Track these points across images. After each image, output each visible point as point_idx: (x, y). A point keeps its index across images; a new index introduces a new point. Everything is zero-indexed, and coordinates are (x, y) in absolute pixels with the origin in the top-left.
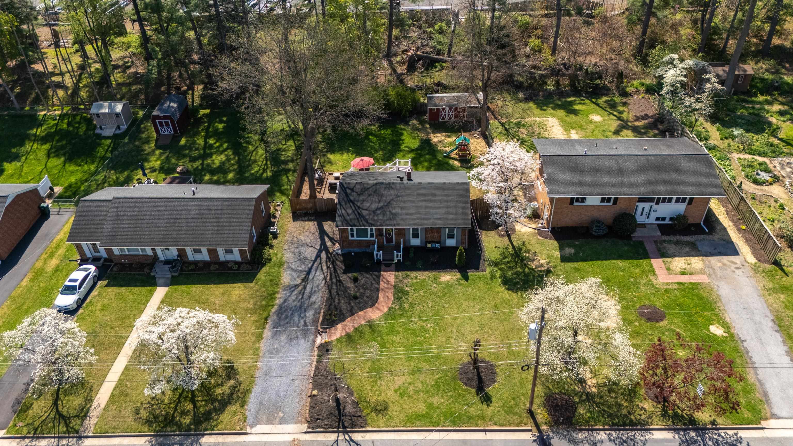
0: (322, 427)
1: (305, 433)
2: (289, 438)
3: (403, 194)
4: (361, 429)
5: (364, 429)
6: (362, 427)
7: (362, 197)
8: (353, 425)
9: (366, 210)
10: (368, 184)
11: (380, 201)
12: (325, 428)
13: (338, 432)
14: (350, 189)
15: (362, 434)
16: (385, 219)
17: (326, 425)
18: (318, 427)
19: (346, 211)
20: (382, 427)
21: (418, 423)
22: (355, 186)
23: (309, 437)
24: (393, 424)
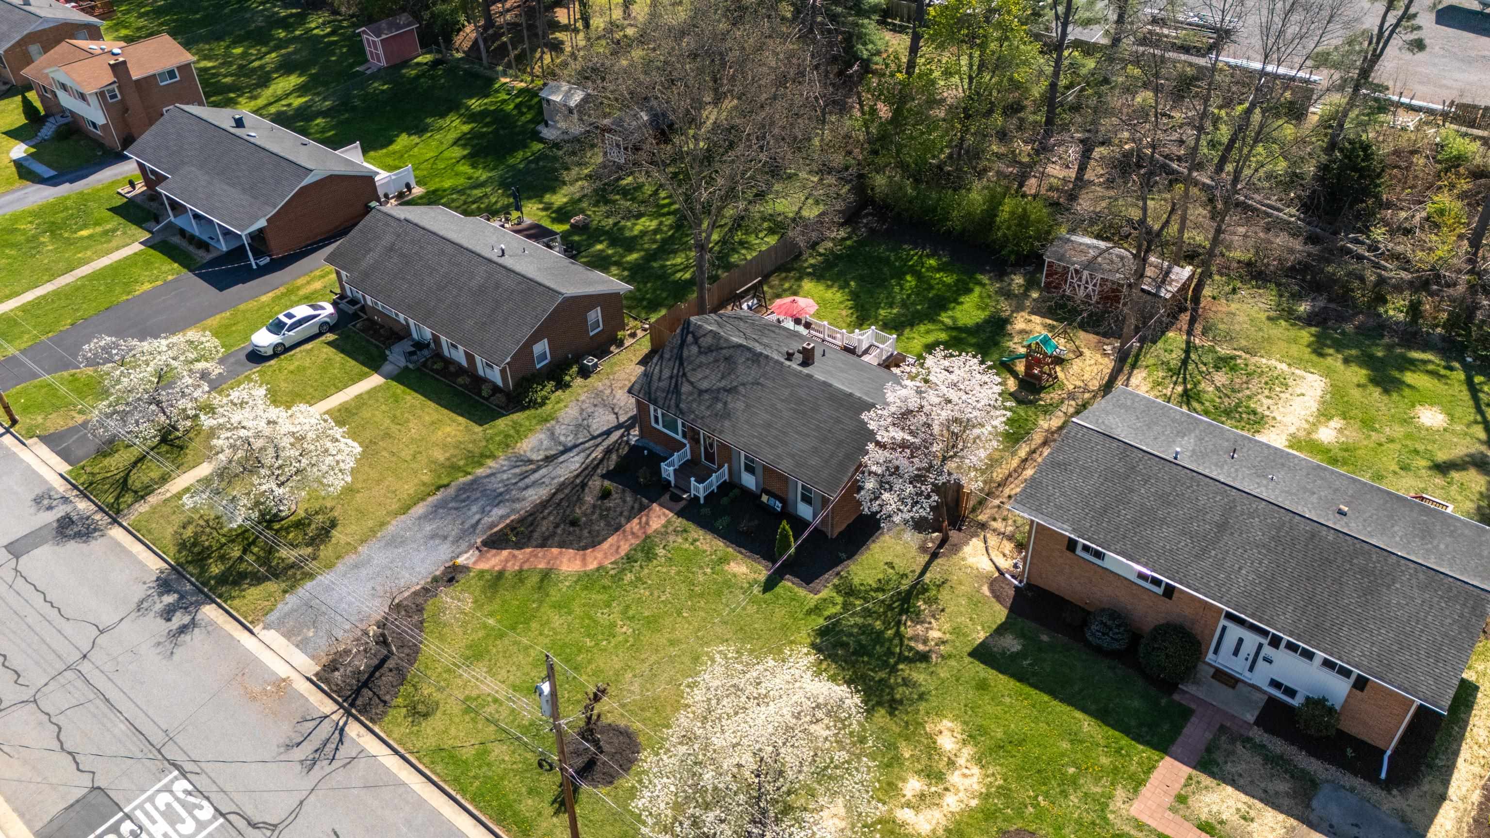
0: (329, 685)
1: (308, 678)
2: (283, 671)
3: (769, 383)
4: (367, 723)
5: (370, 725)
6: (372, 720)
7: (703, 359)
8: (364, 710)
9: (692, 383)
10: (727, 340)
11: (723, 378)
12: (331, 689)
13: (341, 706)
14: (694, 336)
16: (708, 413)
17: (338, 685)
18: (326, 680)
19: (661, 372)
22: (704, 335)
23: (303, 687)
24: (409, 745)
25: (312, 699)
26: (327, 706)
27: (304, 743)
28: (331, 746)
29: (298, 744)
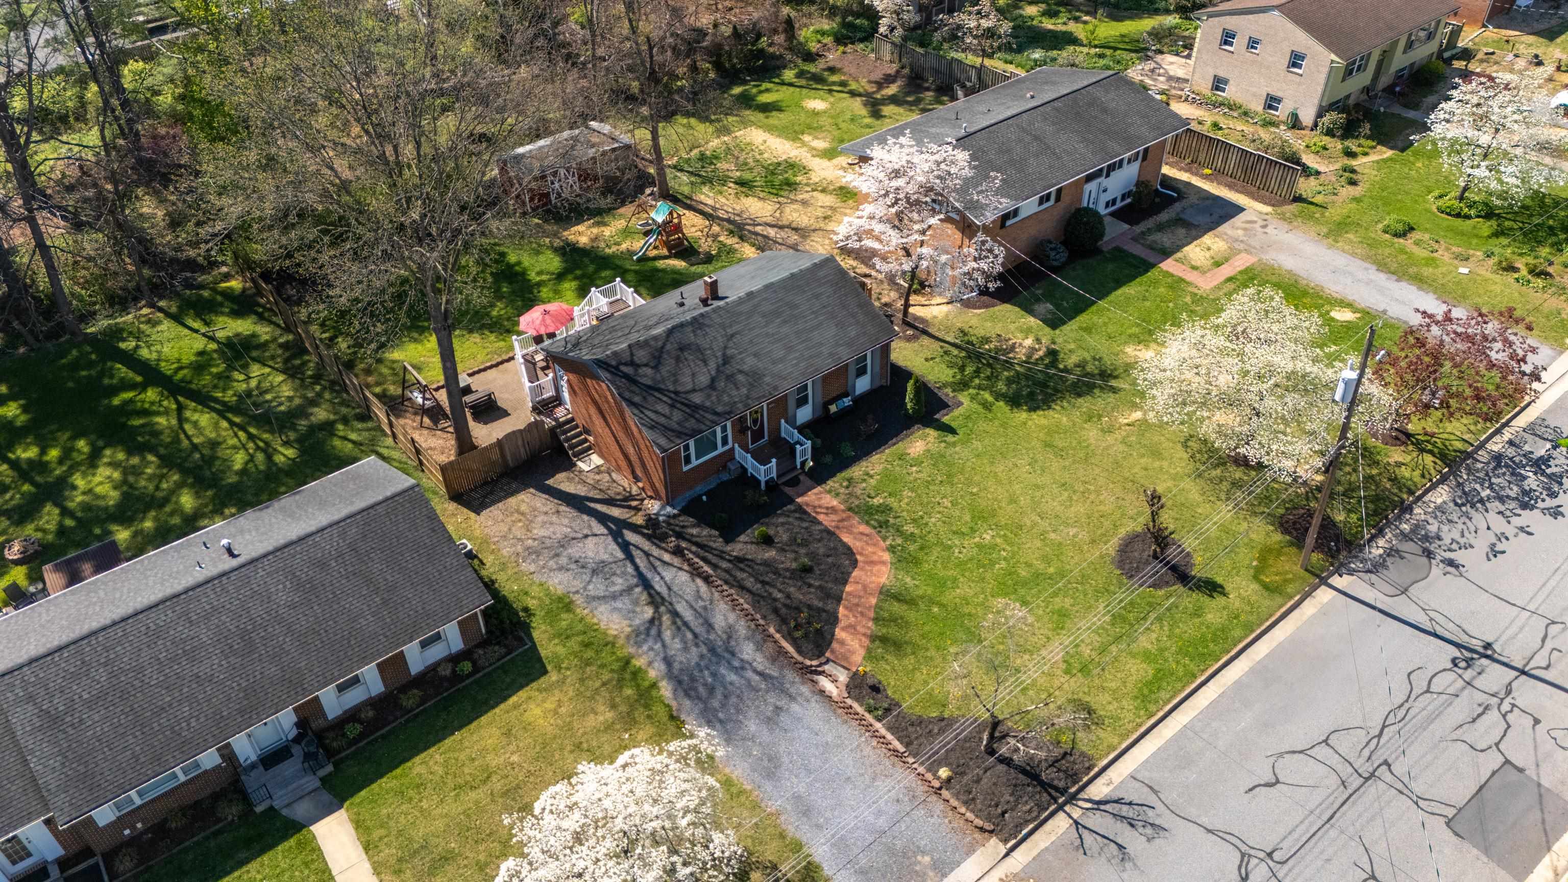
0: (1027, 822)
1: (1007, 855)
3: (735, 328)
4: (1092, 773)
5: (1096, 769)
6: (1090, 769)
7: (664, 370)
8: (1074, 777)
9: (694, 390)
10: (655, 338)
11: (705, 362)
12: (1034, 819)
13: (1061, 808)
14: (626, 364)
15: (1100, 781)
16: (744, 391)
17: (1030, 811)
18: (1019, 827)
19: (656, 412)
20: (1120, 743)
21: (1163, 695)
22: (632, 355)
23: (1022, 857)
24: (1129, 726)
25: (1043, 845)
27: (1119, 841)
28: (1125, 810)
29: (1120, 847)
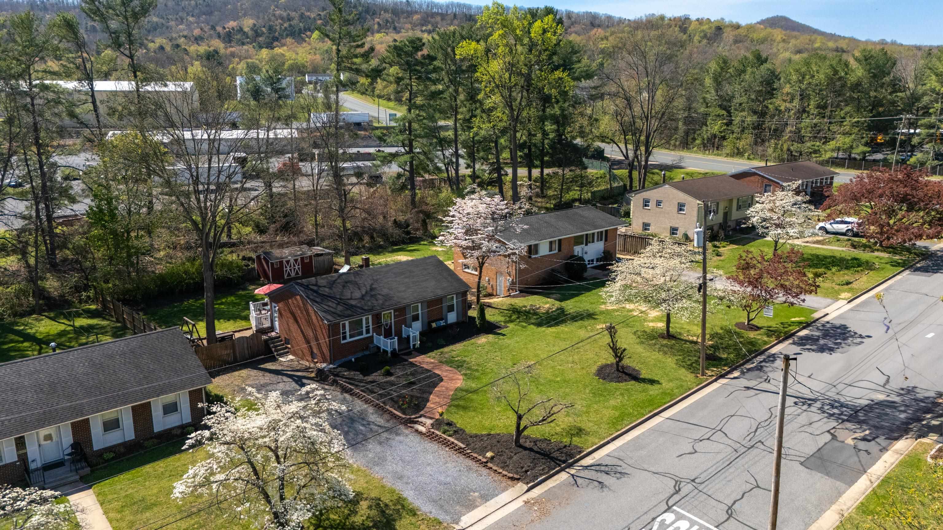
3: (379, 277)
4: (582, 454)
5: (585, 453)
6: (580, 452)
7: (335, 290)
8: (570, 456)
9: (351, 299)
11: (359, 289)
12: (546, 474)
13: (563, 469)
17: (543, 470)
18: (536, 477)
19: (327, 306)
20: (600, 442)
21: (626, 422)
22: (317, 281)
24: (605, 435)
25: (551, 486)
26: (563, 476)
27: (600, 480)
28: (603, 468)
29: (600, 482)
